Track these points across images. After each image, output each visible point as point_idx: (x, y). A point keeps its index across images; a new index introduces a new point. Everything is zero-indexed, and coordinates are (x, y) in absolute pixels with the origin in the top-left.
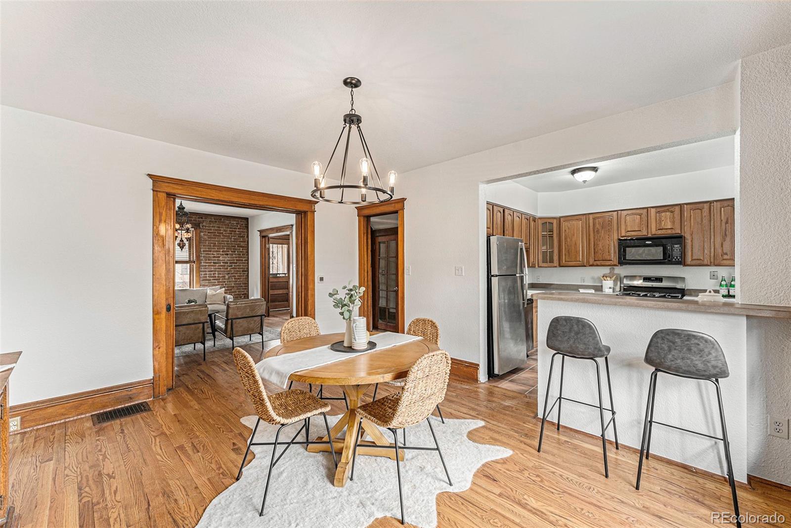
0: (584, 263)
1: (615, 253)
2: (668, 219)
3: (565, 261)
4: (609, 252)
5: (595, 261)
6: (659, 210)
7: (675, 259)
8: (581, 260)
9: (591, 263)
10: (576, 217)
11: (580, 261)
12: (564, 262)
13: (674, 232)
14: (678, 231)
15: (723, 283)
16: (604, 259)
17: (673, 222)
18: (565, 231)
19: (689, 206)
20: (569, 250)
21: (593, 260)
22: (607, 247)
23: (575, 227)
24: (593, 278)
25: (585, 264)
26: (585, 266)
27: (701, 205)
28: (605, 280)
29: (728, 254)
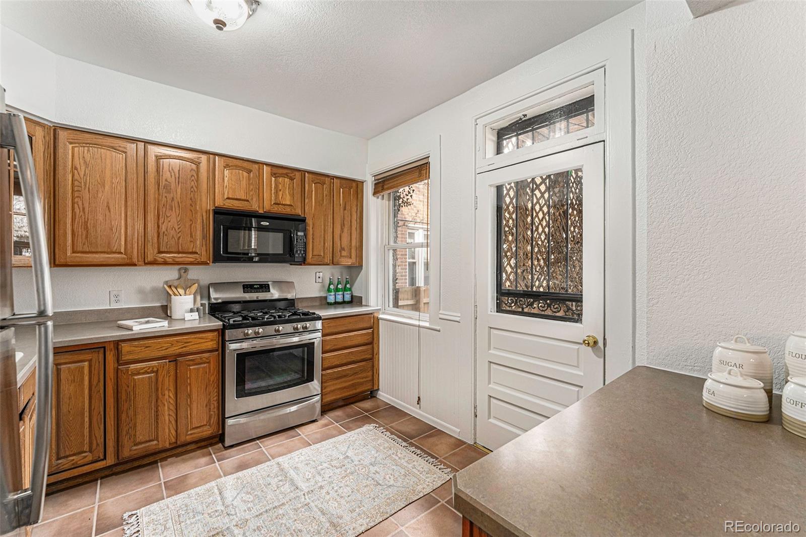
0: (131, 259)
1: (204, 237)
2: (287, 190)
3: (73, 252)
4: (191, 236)
5: (160, 252)
6: (275, 170)
7: (299, 254)
8: (123, 251)
9: (150, 258)
10: (109, 141)
11: (121, 253)
12: (69, 254)
13: (293, 212)
14: (299, 211)
15: (340, 286)
16: (181, 250)
17: (292, 195)
18: (74, 168)
19: (311, 176)
20: (86, 223)
21: (156, 251)
22: (188, 225)
23: (108, 167)
24: (141, 291)
25: (135, 260)
26: (135, 265)
27: (323, 178)
28: (175, 295)
29: (346, 249)
